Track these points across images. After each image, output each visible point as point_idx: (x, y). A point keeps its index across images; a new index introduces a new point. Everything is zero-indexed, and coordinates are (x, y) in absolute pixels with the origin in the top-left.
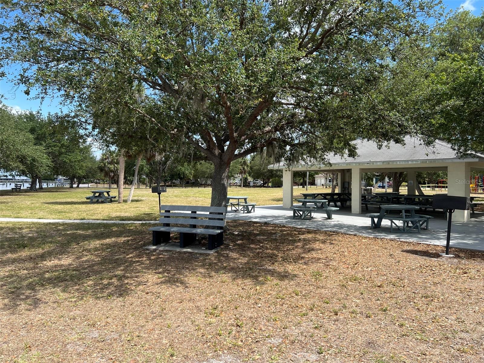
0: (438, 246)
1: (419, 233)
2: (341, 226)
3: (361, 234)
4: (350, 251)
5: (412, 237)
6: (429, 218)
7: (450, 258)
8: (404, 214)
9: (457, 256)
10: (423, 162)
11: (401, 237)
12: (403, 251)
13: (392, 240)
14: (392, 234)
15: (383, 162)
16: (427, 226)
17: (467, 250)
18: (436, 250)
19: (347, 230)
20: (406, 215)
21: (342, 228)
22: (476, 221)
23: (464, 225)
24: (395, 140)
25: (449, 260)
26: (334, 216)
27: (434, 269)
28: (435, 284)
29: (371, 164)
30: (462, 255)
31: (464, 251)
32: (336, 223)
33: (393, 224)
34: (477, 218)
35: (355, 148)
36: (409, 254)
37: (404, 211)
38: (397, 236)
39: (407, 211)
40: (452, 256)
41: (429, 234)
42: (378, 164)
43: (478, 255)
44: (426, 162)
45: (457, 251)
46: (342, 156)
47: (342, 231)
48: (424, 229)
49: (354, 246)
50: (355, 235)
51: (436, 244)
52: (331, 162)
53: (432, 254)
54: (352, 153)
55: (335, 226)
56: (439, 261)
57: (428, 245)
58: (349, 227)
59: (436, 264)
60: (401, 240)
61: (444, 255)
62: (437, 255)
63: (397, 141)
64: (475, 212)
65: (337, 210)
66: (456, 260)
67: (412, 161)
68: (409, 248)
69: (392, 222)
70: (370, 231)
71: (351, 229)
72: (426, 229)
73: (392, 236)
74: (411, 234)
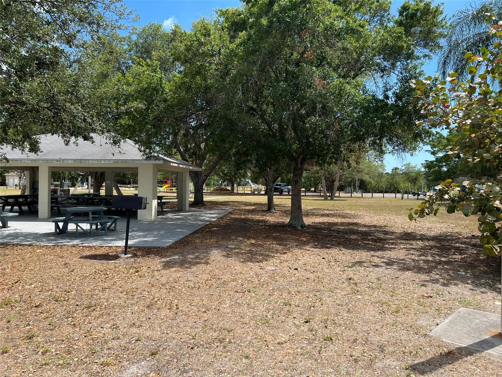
0: (120, 247)
1: (106, 235)
2: (16, 235)
3: (38, 244)
4: (14, 267)
5: (96, 240)
6: (117, 219)
7: (128, 258)
8: (91, 216)
9: (135, 255)
10: (115, 162)
11: (85, 242)
12: (81, 258)
13: (74, 246)
14: (76, 240)
15: (75, 160)
16: (115, 227)
17: (145, 248)
18: (116, 252)
19: (23, 240)
20: (93, 217)
21: (17, 238)
22: (162, 218)
23: (151, 223)
24: (83, 137)
25: (126, 260)
26: (10, 223)
27: (108, 273)
28: (104, 289)
29: (61, 162)
30: (139, 253)
31: (142, 249)
32: (11, 232)
33: (79, 228)
34: (163, 216)
35: (37, 142)
36: (86, 260)
37: (90, 213)
38: (81, 241)
39: (94, 213)
40: (130, 255)
41: (116, 235)
42: (69, 162)
43: (153, 251)
44: (118, 162)
45: (135, 250)
46: (23, 150)
47: (15, 241)
48: (112, 230)
49: (23, 259)
50: (30, 245)
51: (118, 245)
52: (8, 157)
53: (111, 256)
54: (34, 148)
55: (9, 235)
56: (116, 263)
57: (110, 247)
58: (27, 236)
59: (112, 267)
60: (83, 245)
61: (123, 256)
62: (116, 257)
63: (86, 138)
64: (164, 210)
65: (16, 216)
66: (132, 260)
67: (105, 160)
68: (88, 253)
69: (77, 226)
70: (52, 238)
71: (29, 238)
72: (114, 230)
73: (75, 242)
74: (98, 237)
